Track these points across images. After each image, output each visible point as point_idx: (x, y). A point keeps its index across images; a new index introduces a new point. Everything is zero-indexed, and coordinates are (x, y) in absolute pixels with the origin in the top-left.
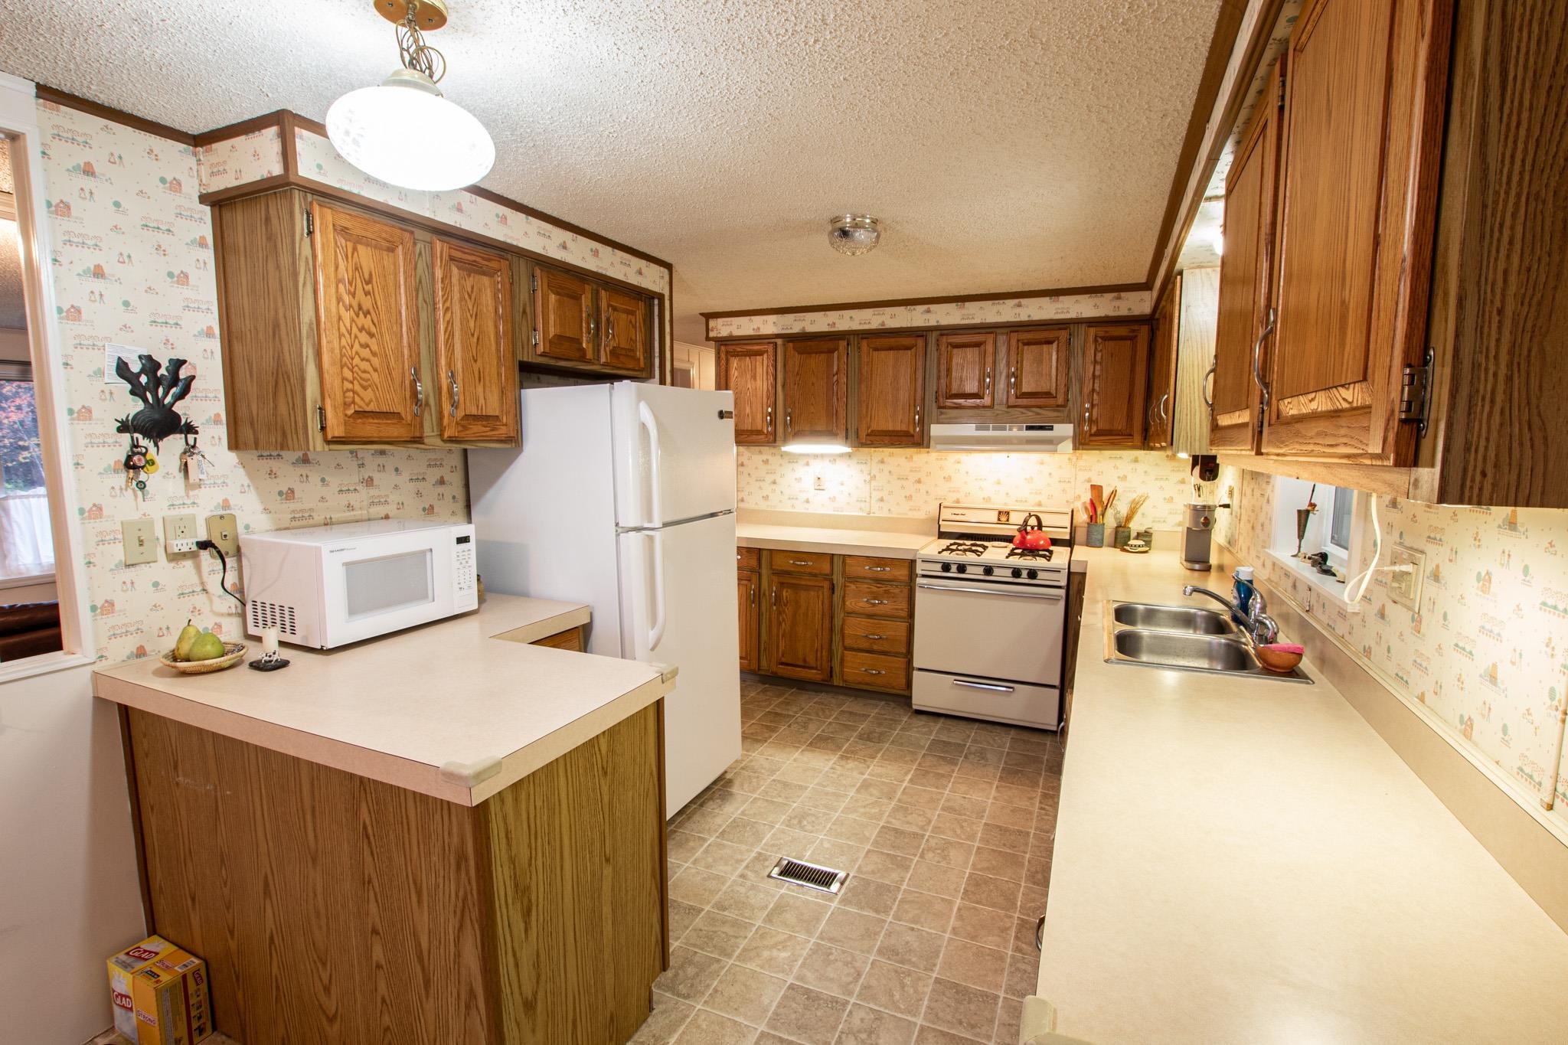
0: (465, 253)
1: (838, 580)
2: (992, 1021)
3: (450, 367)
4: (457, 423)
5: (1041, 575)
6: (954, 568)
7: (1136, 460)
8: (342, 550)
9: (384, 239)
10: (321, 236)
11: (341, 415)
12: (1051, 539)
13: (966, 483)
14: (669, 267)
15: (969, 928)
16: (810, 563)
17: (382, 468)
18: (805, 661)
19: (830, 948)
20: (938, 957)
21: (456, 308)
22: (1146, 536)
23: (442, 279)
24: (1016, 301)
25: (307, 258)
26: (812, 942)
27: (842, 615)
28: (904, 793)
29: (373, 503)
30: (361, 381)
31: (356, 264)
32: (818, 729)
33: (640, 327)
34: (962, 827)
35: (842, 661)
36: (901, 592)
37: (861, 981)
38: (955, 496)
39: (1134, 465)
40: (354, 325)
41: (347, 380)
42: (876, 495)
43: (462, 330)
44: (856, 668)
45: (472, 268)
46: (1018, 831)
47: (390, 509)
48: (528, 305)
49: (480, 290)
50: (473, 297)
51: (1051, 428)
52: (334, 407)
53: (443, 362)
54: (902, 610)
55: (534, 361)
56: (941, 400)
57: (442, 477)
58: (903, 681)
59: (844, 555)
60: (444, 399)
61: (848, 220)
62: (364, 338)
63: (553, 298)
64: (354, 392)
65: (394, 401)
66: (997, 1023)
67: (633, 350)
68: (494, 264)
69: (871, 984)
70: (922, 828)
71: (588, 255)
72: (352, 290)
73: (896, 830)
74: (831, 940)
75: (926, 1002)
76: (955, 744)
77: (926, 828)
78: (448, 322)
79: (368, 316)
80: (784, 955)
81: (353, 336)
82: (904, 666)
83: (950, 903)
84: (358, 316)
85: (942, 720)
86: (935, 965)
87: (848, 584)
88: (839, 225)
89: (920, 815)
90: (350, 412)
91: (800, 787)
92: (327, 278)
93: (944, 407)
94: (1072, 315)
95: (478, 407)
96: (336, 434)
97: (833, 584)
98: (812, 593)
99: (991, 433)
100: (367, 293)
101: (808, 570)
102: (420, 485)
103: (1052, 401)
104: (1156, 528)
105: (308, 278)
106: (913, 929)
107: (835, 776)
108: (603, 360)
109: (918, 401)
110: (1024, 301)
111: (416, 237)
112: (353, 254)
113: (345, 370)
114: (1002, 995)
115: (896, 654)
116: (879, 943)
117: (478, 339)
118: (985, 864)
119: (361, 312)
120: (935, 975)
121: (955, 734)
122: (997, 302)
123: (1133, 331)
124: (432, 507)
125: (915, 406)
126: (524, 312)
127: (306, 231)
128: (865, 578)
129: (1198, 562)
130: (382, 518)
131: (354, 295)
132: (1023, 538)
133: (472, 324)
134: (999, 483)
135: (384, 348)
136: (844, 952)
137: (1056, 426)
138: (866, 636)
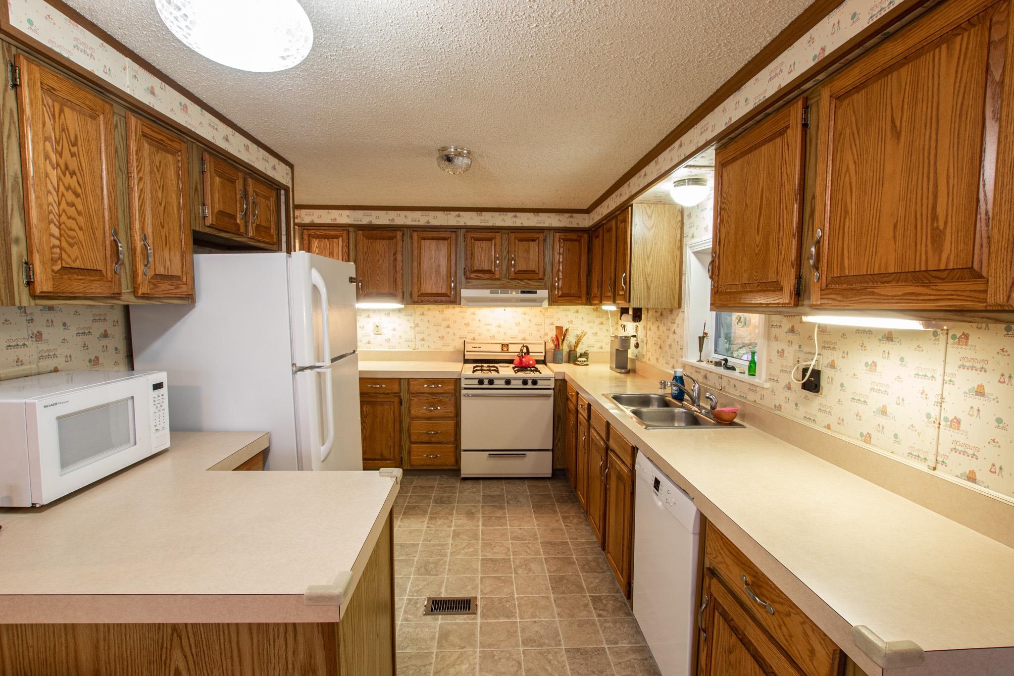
0: (155, 131)
1: (405, 396)
2: (609, 665)
3: (143, 231)
4: (149, 282)
5: (539, 382)
6: (486, 382)
7: (577, 312)
8: (56, 404)
9: (88, 106)
10: (29, 91)
11: (49, 270)
12: (536, 360)
13: (479, 327)
14: (291, 166)
15: (566, 611)
16: (384, 386)
17: (50, 323)
18: (382, 455)
19: (492, 652)
20: (559, 635)
21: (147, 178)
22: (585, 355)
23: (137, 151)
24: (514, 214)
25: (11, 111)
26: (478, 652)
27: (408, 420)
28: (483, 534)
29: (41, 358)
30: (68, 239)
31: (63, 125)
32: (404, 502)
33: (273, 209)
34: (529, 548)
35: (409, 453)
36: (450, 400)
37: (523, 667)
38: (472, 336)
39: (577, 314)
40: (61, 183)
41: (54, 236)
42: (419, 337)
43: (152, 199)
44: (420, 456)
45: (160, 146)
46: (562, 542)
47: (59, 362)
48: (199, 182)
49: (166, 166)
50: (161, 171)
51: (535, 292)
52: (43, 263)
53: (137, 226)
54: (451, 412)
55: (203, 231)
56: (468, 273)
57: (106, 331)
58: (453, 460)
59: (408, 379)
60: (138, 259)
61: (452, 150)
62: (70, 196)
63: (217, 180)
64: (61, 248)
65: (96, 259)
66: (612, 665)
67: (269, 228)
68: (175, 145)
69: (530, 667)
70: (506, 554)
71: (242, 149)
72: (59, 149)
73: (492, 560)
74: (490, 646)
75: (568, 667)
76: (497, 495)
77: (508, 553)
78: (142, 190)
79: (74, 176)
80: (464, 667)
81: (60, 194)
82: (453, 449)
83: (548, 598)
84: (65, 175)
85: (481, 482)
86: (560, 641)
87: (412, 398)
88: (446, 153)
89: (500, 546)
90: (57, 267)
91: (414, 545)
92: (35, 134)
93: (470, 278)
94: (546, 225)
95: (165, 267)
96: (45, 290)
97: (401, 399)
98: (386, 407)
99: (499, 295)
100: (73, 155)
101: (382, 391)
102: (86, 338)
103: (536, 276)
104: (590, 350)
105: (13, 129)
106: (535, 622)
107: (433, 532)
108: (251, 234)
109: (453, 274)
110: (519, 214)
111: (115, 111)
112: (60, 115)
113: (52, 226)
114: (606, 646)
115: (448, 443)
116: (520, 638)
117: (165, 208)
118: (554, 568)
119: (67, 172)
120: (563, 647)
121: (495, 489)
122: (502, 213)
123: (580, 236)
124: (97, 358)
125: (451, 278)
126: (196, 189)
127: (10, 83)
128: (424, 393)
129: (623, 368)
130: (51, 372)
131: (61, 155)
132: (521, 360)
133: (160, 195)
134: (499, 327)
135: (88, 208)
136: (502, 651)
137: (538, 291)
138: (427, 433)
